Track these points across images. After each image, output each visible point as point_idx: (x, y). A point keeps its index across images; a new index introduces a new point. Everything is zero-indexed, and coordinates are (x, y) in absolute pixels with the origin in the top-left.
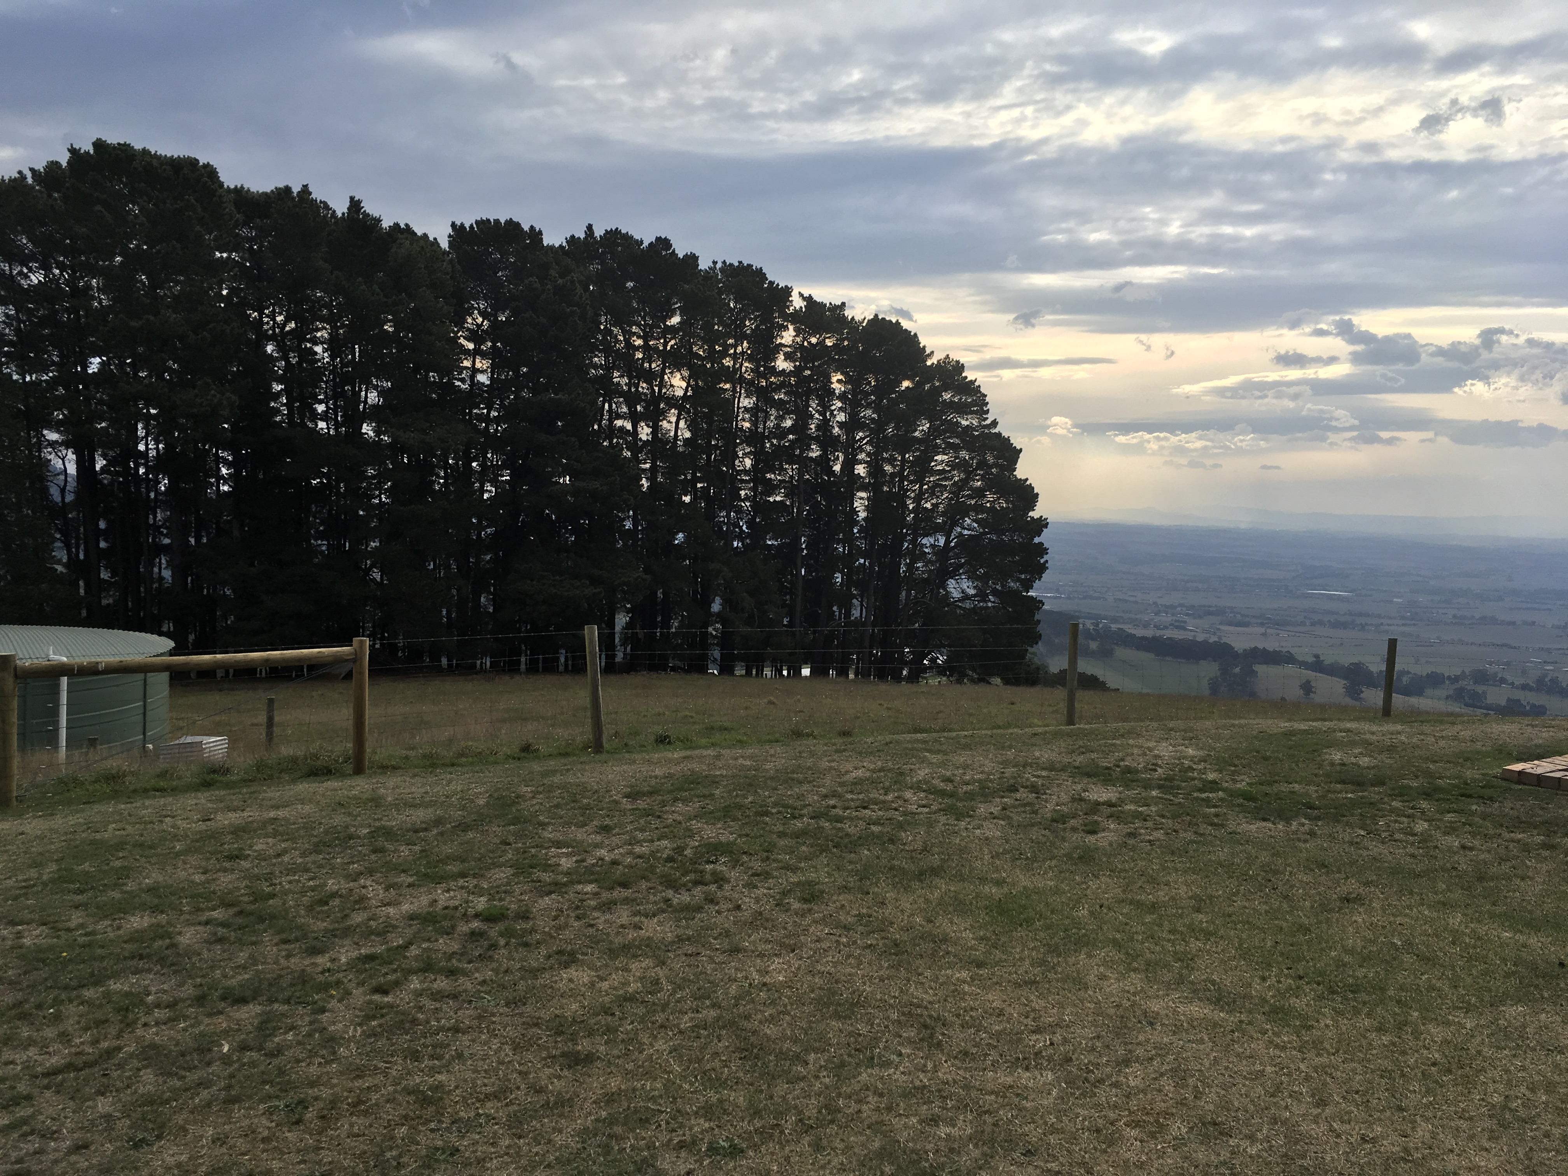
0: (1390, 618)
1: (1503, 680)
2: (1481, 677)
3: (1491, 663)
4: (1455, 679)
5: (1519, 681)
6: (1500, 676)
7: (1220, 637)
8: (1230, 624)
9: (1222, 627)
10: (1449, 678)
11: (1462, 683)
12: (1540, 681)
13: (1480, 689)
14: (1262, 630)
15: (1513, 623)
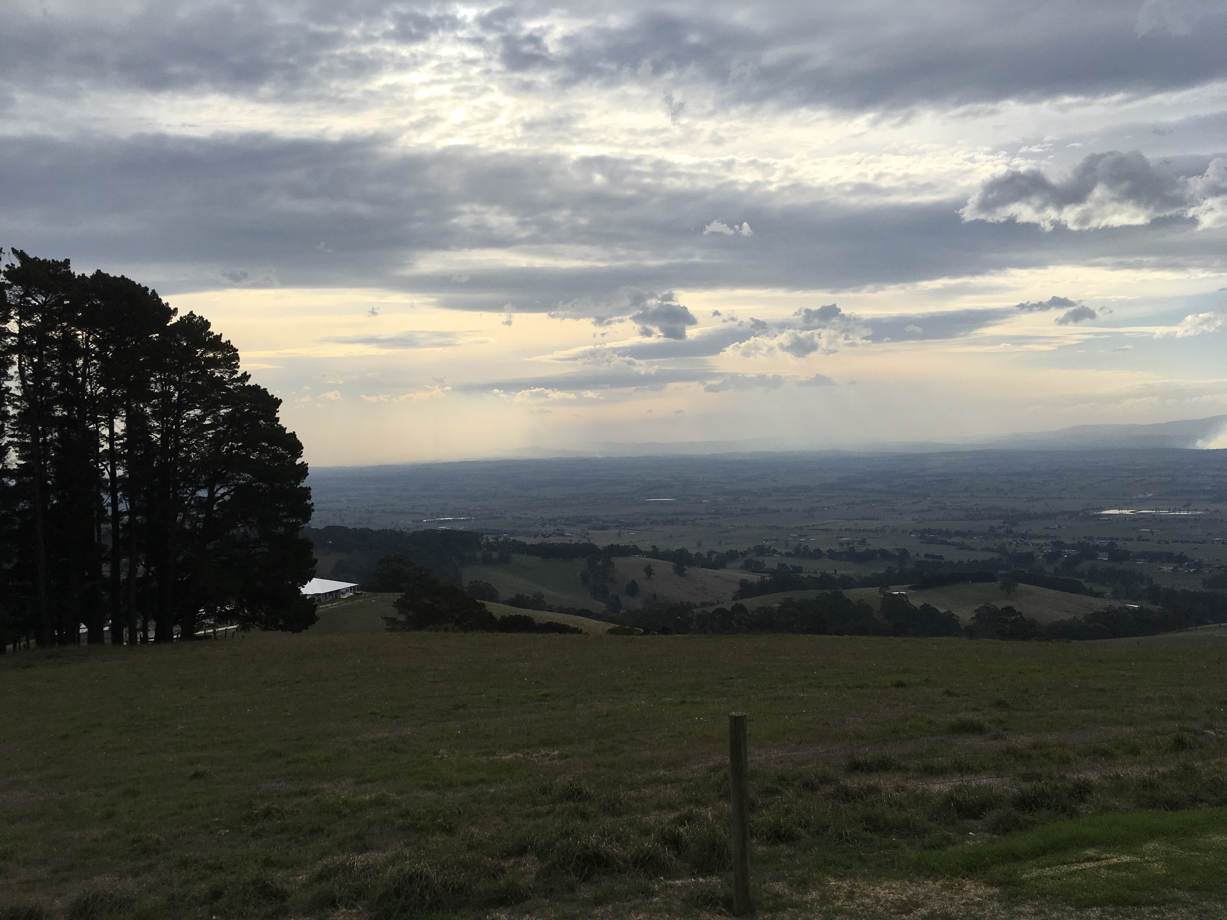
0: (701, 514)
1: (775, 551)
2: (761, 551)
3: (766, 540)
4: (744, 554)
5: (784, 551)
6: (772, 548)
7: (589, 539)
8: (595, 528)
9: (590, 532)
10: (741, 553)
11: (749, 556)
12: (797, 550)
13: (760, 559)
14: (617, 531)
15: (777, 511)
